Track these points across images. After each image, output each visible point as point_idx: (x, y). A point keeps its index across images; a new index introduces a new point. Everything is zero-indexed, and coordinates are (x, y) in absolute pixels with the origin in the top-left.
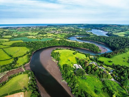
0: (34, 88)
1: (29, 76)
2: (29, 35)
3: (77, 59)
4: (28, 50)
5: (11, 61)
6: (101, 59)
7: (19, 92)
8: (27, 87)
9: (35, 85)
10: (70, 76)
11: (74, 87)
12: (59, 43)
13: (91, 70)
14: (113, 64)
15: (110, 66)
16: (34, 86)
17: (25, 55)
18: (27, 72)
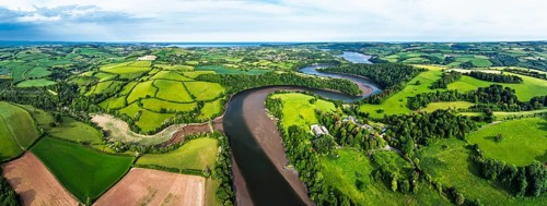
0: (226, 175)
1: (219, 145)
2: (227, 62)
3: (318, 113)
4: (223, 91)
5: (193, 107)
6: (364, 109)
7: (197, 174)
8: (212, 168)
9: (228, 168)
10: (304, 155)
11: (314, 182)
12: (282, 79)
13: (347, 136)
14: (385, 116)
15: (381, 121)
16: (226, 172)
17: (216, 98)
18: (216, 136)
